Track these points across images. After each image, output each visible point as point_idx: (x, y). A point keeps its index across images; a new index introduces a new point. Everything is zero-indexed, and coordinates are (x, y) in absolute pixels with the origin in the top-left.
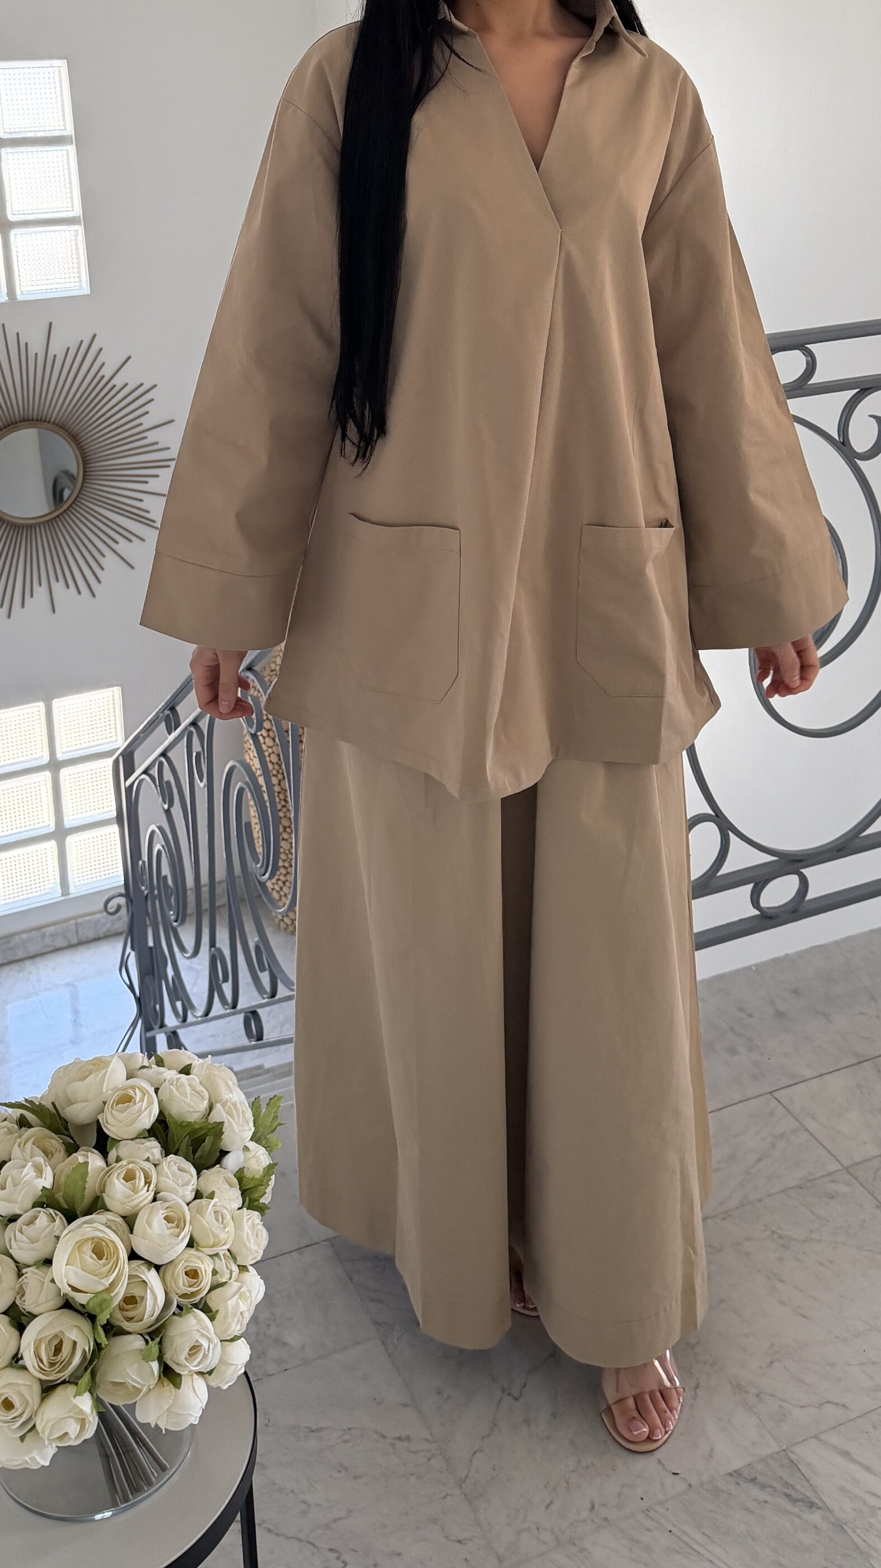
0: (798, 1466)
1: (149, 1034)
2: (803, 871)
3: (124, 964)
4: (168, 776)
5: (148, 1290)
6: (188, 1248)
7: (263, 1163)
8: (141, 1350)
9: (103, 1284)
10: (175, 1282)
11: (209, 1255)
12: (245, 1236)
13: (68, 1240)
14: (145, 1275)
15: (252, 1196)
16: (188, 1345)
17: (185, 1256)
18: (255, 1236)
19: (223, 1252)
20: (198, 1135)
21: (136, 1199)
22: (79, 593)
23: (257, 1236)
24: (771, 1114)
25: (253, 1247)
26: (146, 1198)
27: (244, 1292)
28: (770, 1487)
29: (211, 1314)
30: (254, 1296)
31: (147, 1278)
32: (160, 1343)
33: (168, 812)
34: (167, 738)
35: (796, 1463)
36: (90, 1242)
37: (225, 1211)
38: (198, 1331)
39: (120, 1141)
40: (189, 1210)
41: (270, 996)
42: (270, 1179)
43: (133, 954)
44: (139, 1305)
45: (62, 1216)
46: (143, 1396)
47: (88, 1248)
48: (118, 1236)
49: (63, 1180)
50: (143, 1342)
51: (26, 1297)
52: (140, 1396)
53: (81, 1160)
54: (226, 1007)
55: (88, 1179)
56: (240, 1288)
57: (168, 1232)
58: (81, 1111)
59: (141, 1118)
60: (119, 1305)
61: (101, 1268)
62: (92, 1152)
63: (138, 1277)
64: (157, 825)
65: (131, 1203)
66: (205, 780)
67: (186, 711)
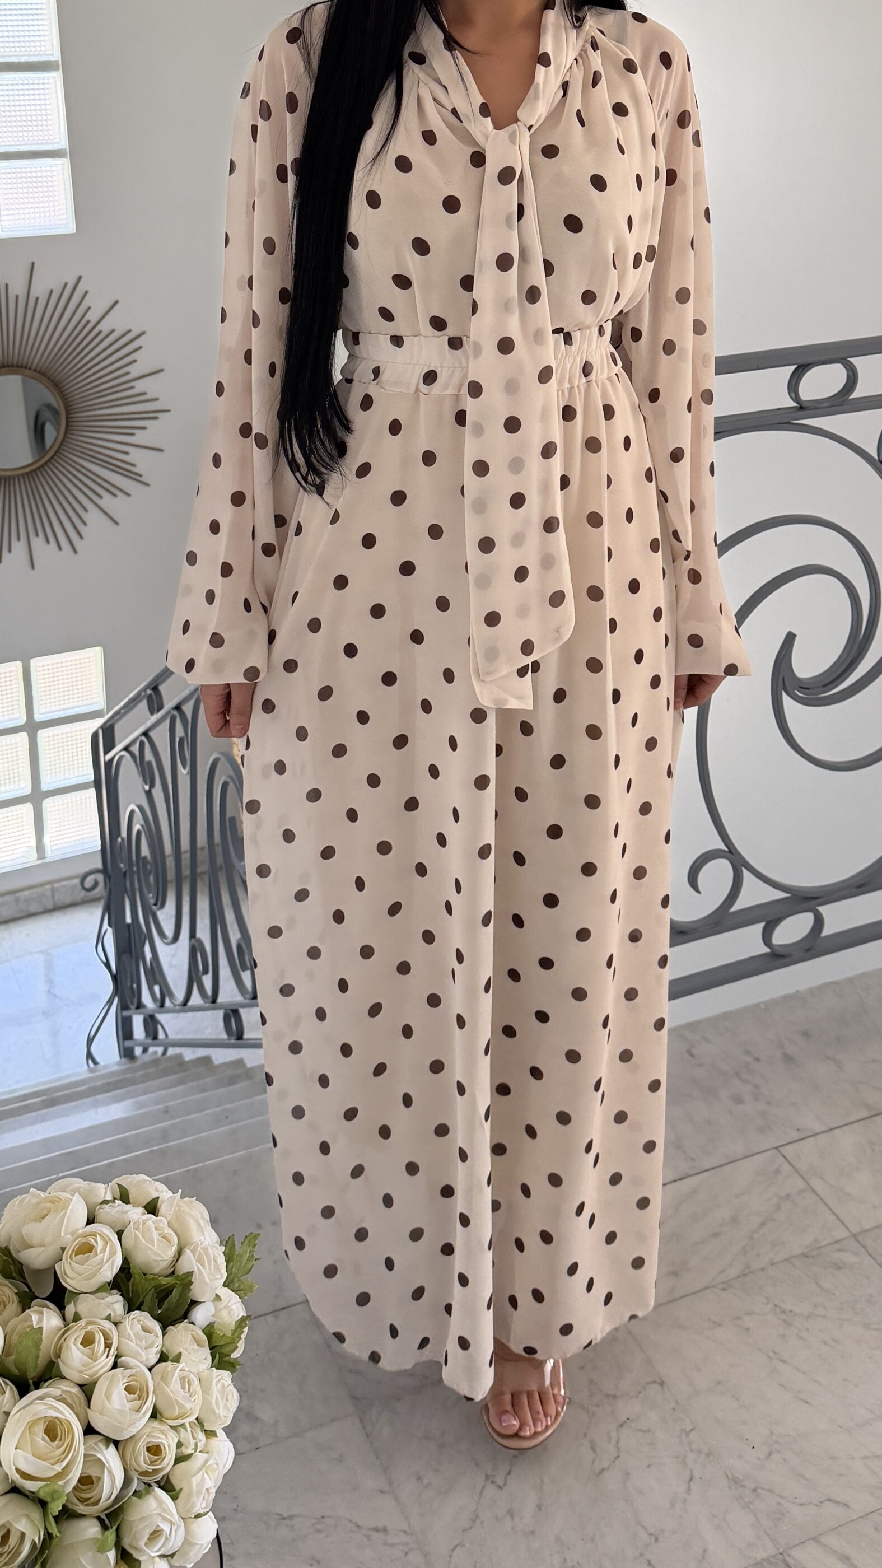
1: (125, 1013)
2: (819, 908)
3: (100, 938)
4: (149, 756)
5: (106, 1470)
6: (151, 1421)
7: (236, 1315)
8: (96, 1539)
9: (54, 1469)
10: (135, 1460)
11: (173, 1427)
12: (214, 1402)
14: (103, 1454)
15: (222, 1353)
16: (147, 1531)
17: (147, 1430)
18: (225, 1400)
19: (188, 1420)
20: (164, 1287)
21: (94, 1366)
22: (60, 548)
23: (227, 1399)
24: (777, 1171)
25: (221, 1412)
26: (106, 1364)
27: (212, 1464)
29: (173, 1493)
30: (221, 1466)
31: (105, 1457)
32: (118, 1529)
33: (149, 794)
34: (149, 719)
35: (792, 1566)
36: (43, 1420)
37: (192, 1376)
38: (160, 1514)
39: (79, 1294)
40: (152, 1376)
41: (251, 997)
42: (243, 1332)
43: (110, 931)
44: (95, 1485)
45: (13, 1386)
47: (40, 1429)
49: (15, 1339)
50: (99, 1528)
53: (35, 1319)
54: (206, 1000)
55: (41, 1348)
56: (206, 1462)
57: (128, 1405)
58: (36, 1257)
59: (102, 1270)
60: (74, 1488)
61: (54, 1451)
62: (48, 1308)
63: (95, 1456)
64: (138, 804)
65: (89, 1372)
66: (189, 767)
67: (170, 695)
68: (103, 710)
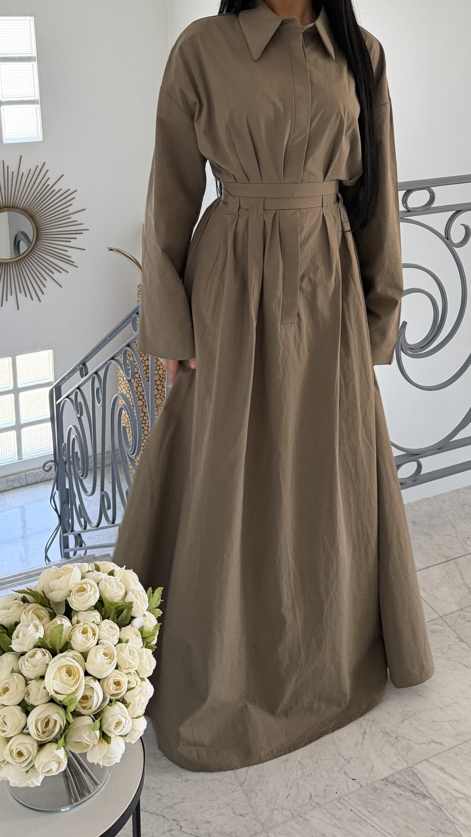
0: (418, 775)
1: (65, 535)
2: (420, 460)
3: (52, 497)
4: (80, 399)
5: (95, 692)
6: (116, 670)
7: (153, 623)
8: (91, 725)
9: (71, 690)
10: (108, 688)
11: (126, 673)
12: (144, 663)
13: (53, 667)
14: (93, 684)
15: (147, 641)
16: (115, 722)
17: (114, 674)
18: (149, 663)
19: (133, 672)
20: (119, 609)
21: (88, 644)
22: (32, 299)
23: (151, 662)
25: (148, 668)
26: (94, 642)
27: (143, 692)
28: (403, 787)
29: (127, 704)
30: (148, 694)
31: (94, 686)
32: (100, 721)
33: (79, 419)
34: (81, 380)
35: (416, 774)
36: (65, 667)
37: (134, 649)
39: (79, 612)
40: (116, 649)
43: (58, 492)
44: (89, 700)
45: (49, 653)
46: (92, 748)
47: (64, 671)
48: (79, 663)
49: (48, 632)
50: (91, 720)
51: (31, 696)
52: (89, 749)
53: (59, 622)
54: (109, 523)
55: (63, 633)
56: (142, 690)
57: (105, 662)
58: (57, 595)
59: (90, 599)
60: (79, 701)
61: (70, 681)
62: (64, 618)
63: (91, 686)
64: (73, 425)
65: (85, 646)
66: (101, 403)
67: (92, 366)
68: (53, 382)
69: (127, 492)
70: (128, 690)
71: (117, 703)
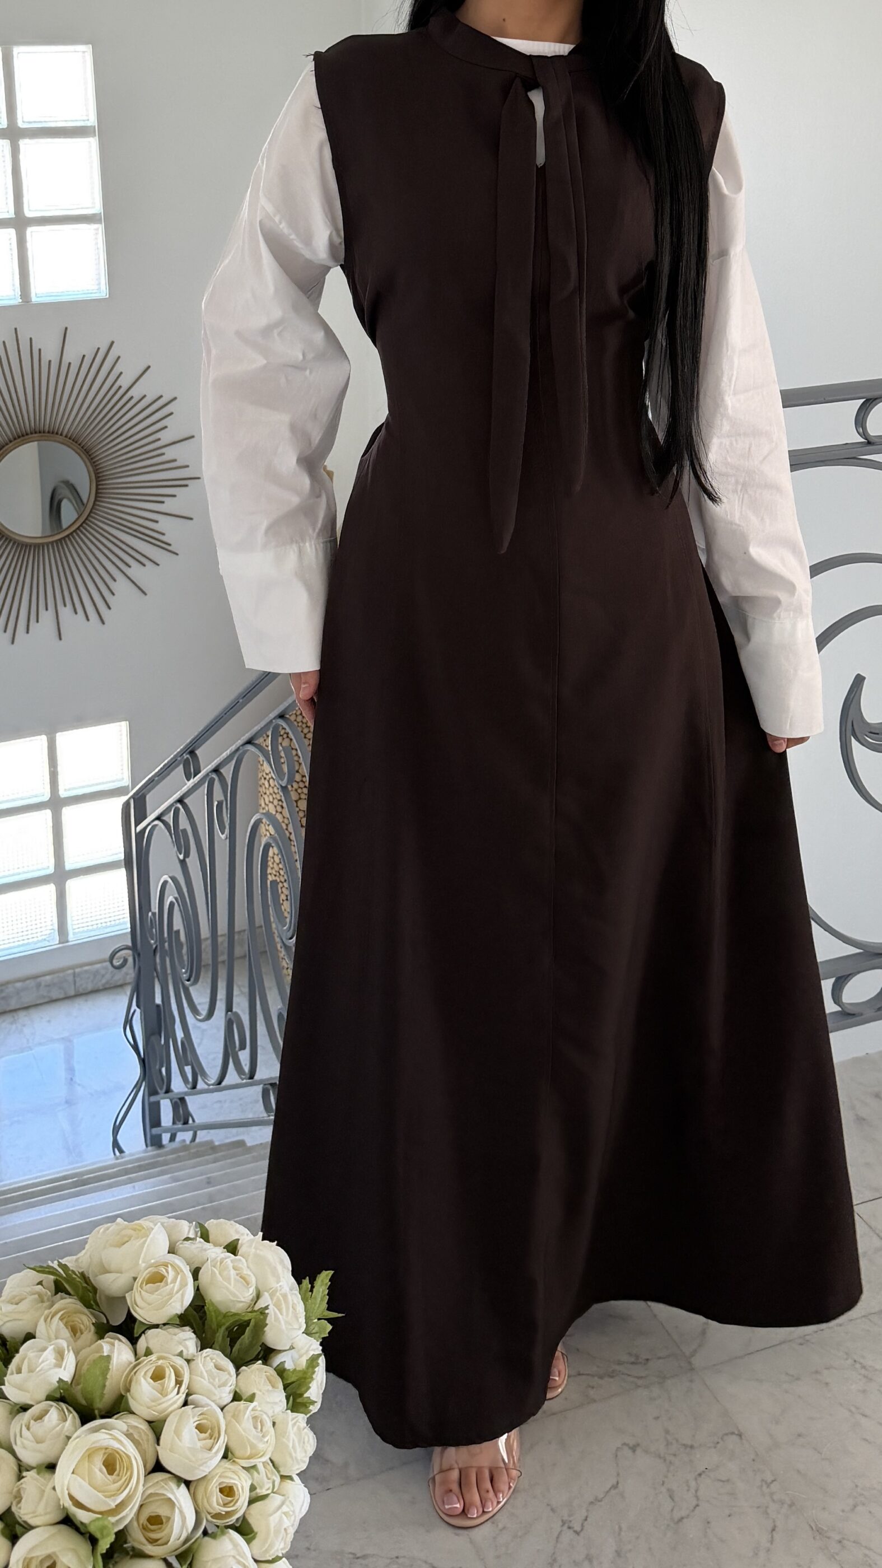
1: (153, 1100)
3: (128, 1021)
4: (184, 823)
5: (176, 1510)
6: (223, 1461)
10: (207, 1500)
11: (246, 1468)
12: (290, 1445)
14: (173, 1493)
17: (220, 1470)
19: (263, 1463)
21: (164, 1403)
22: (88, 620)
23: (304, 1442)
25: (299, 1455)
26: (178, 1399)
27: (287, 1505)
29: (249, 1535)
30: (298, 1508)
31: (176, 1497)
33: (183, 863)
34: (185, 784)
37: (265, 1416)
38: (233, 1556)
39: (152, 1326)
40: (224, 1415)
43: (138, 1010)
44: (165, 1525)
45: (76, 1415)
49: (84, 1373)
53: (106, 1350)
54: (242, 1077)
55: (110, 1379)
56: (283, 1502)
57: (201, 1444)
58: (111, 1283)
59: (172, 1300)
60: (142, 1527)
62: (120, 1340)
63: (168, 1496)
64: (171, 875)
65: (159, 1407)
66: (227, 831)
67: (209, 758)
68: (128, 785)
69: (280, 1015)
70: (251, 1502)
71: (228, 1532)
